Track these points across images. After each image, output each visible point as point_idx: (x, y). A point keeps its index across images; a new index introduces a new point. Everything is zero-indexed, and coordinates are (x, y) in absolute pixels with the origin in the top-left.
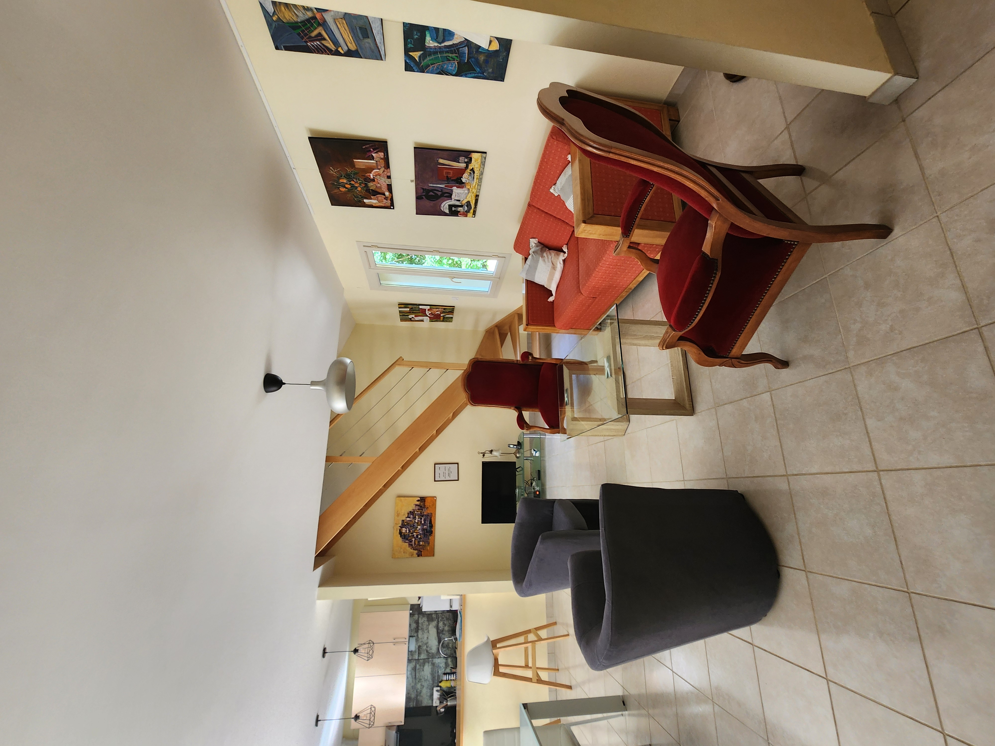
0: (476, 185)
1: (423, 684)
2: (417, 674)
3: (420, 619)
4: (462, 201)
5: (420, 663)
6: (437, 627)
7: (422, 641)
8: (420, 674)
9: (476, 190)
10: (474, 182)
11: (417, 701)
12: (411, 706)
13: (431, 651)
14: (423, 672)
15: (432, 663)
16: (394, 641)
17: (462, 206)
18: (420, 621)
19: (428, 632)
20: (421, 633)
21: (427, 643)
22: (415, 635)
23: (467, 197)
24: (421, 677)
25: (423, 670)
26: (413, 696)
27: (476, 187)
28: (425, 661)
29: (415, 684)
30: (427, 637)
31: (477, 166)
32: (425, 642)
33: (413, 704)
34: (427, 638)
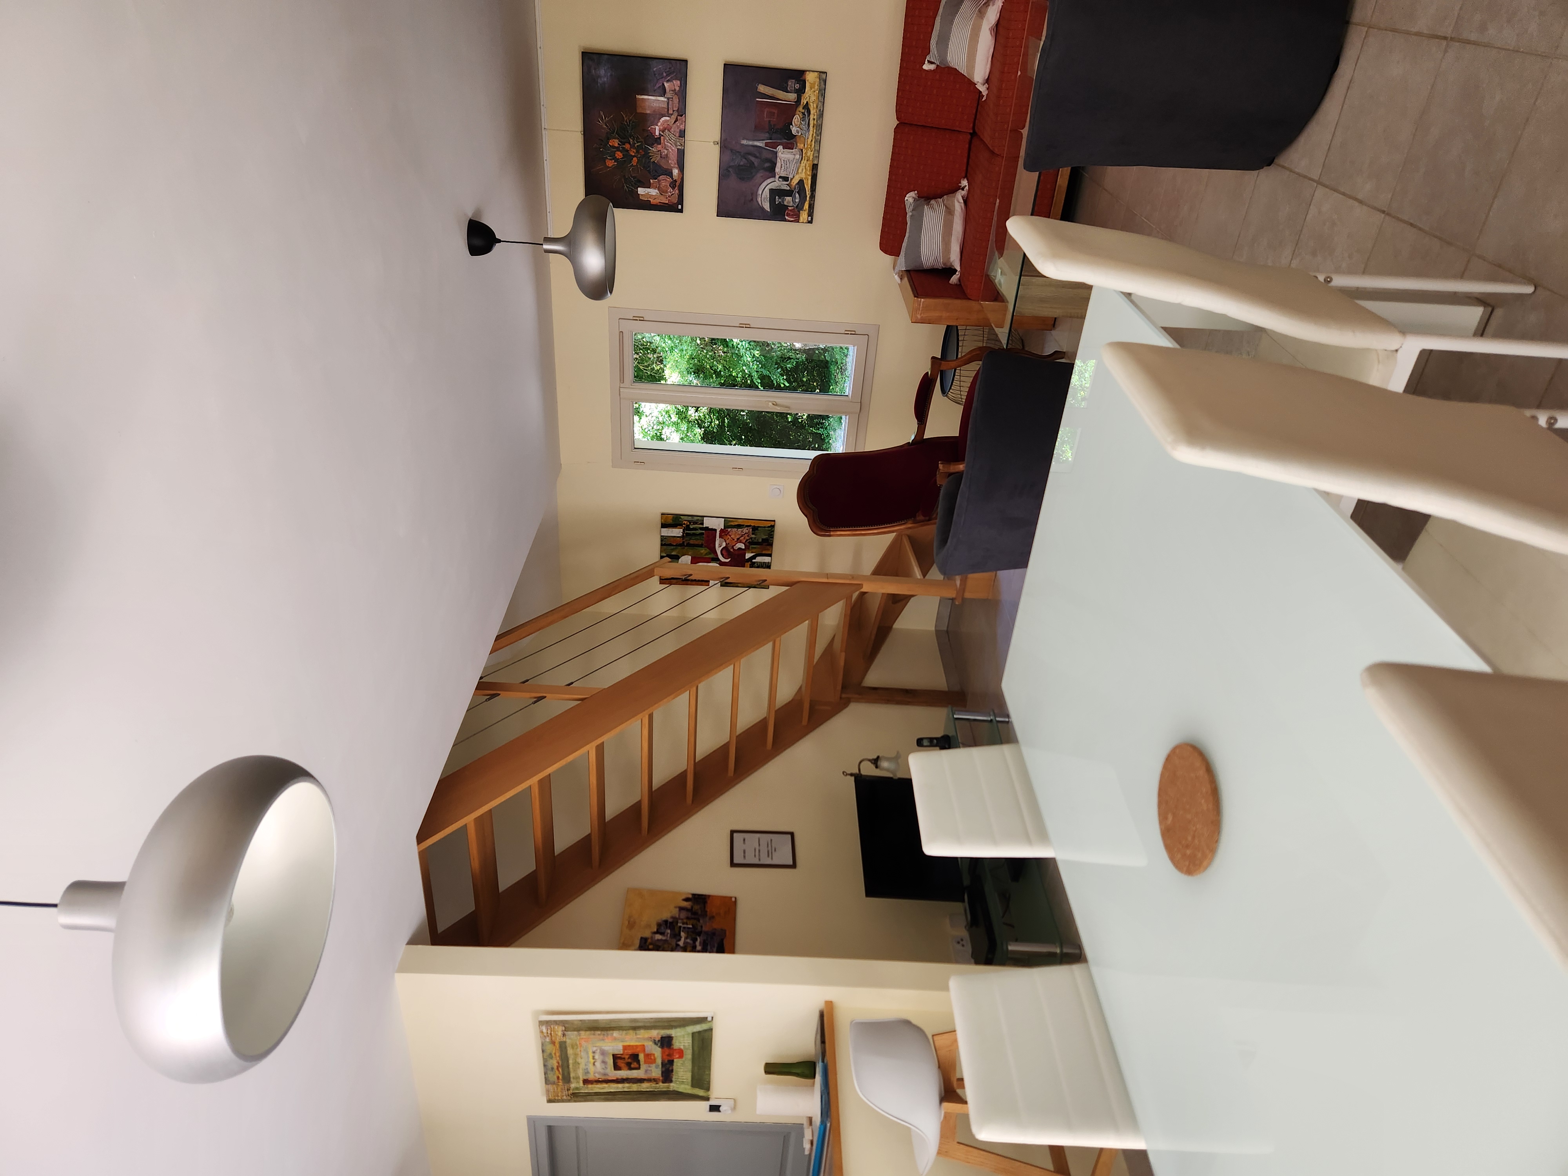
0: (812, 141)
4: (792, 179)
9: (812, 153)
10: (809, 135)
17: (789, 193)
23: (800, 171)
27: (813, 146)
31: (813, 98)
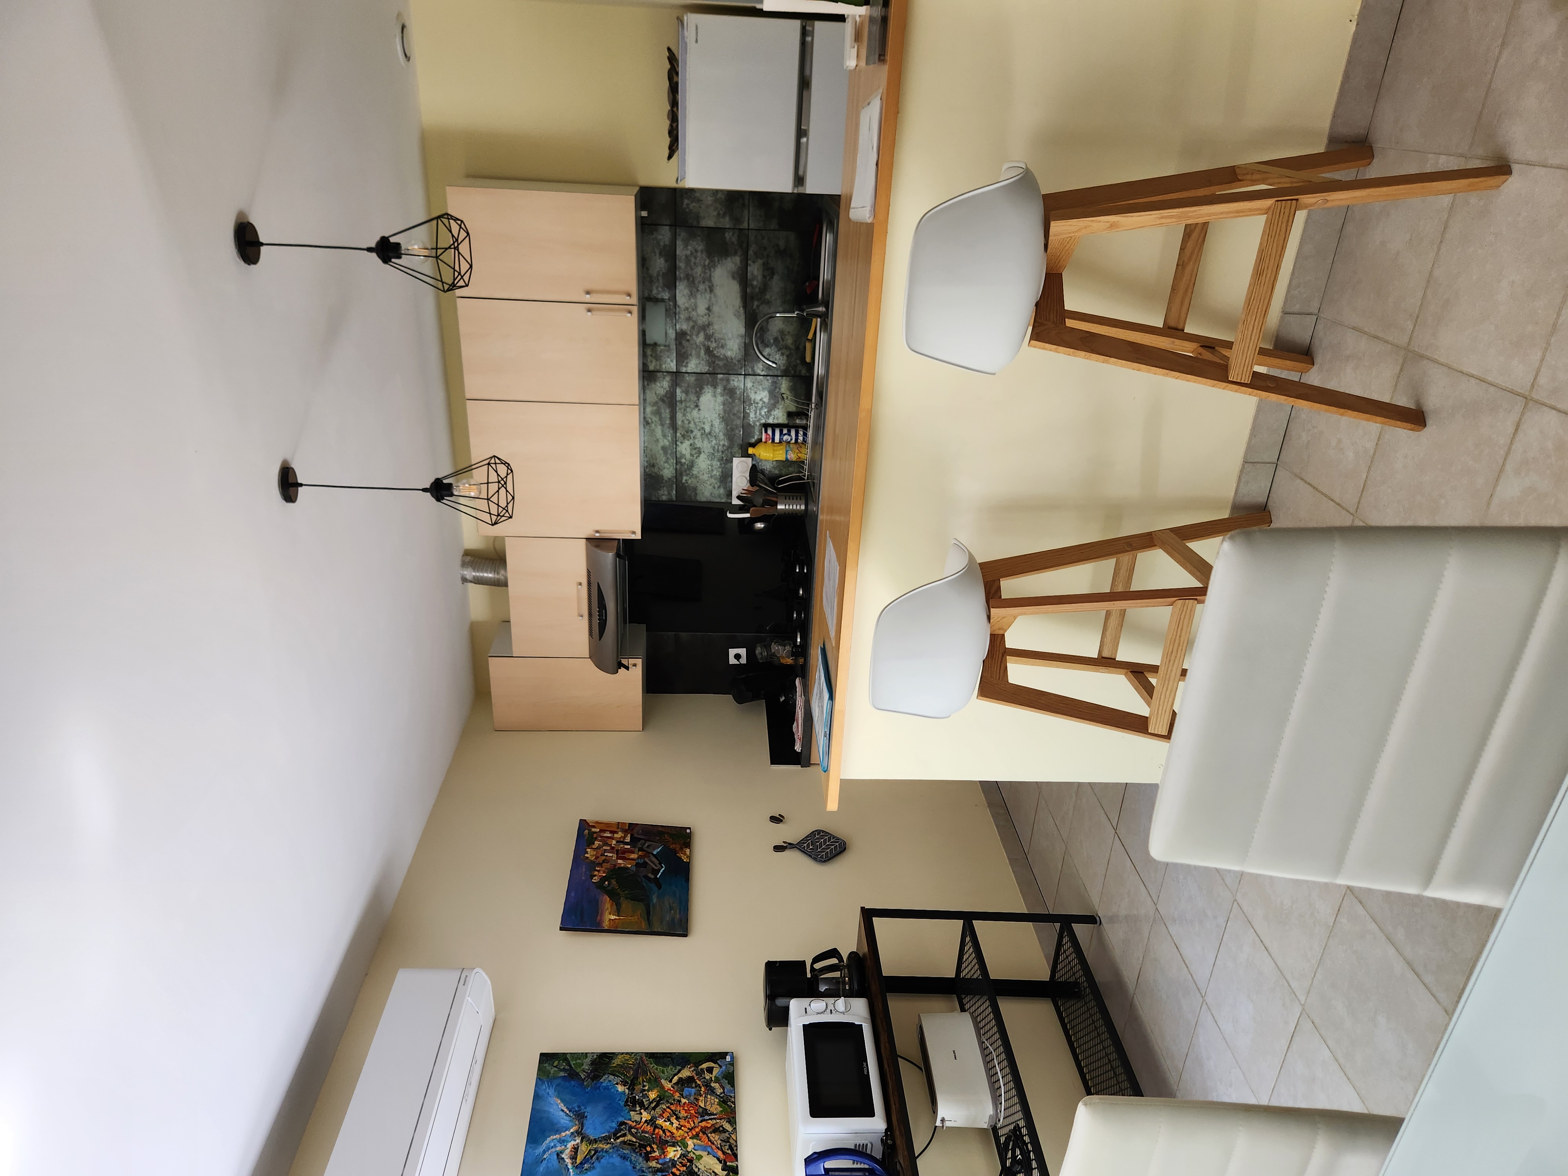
1: (699, 444)
2: (679, 416)
3: (679, 244)
5: (684, 385)
6: (742, 278)
7: (689, 319)
8: (689, 416)
11: (681, 488)
12: (664, 498)
13: (723, 351)
14: (695, 412)
15: (725, 388)
16: (588, 298)
18: (681, 251)
19: (711, 291)
20: (686, 292)
21: (709, 324)
22: (666, 295)
24: (692, 425)
25: (697, 406)
26: (668, 472)
28: (703, 380)
29: (675, 442)
30: (707, 306)
32: (701, 321)
33: (669, 494)
34: (708, 309)
